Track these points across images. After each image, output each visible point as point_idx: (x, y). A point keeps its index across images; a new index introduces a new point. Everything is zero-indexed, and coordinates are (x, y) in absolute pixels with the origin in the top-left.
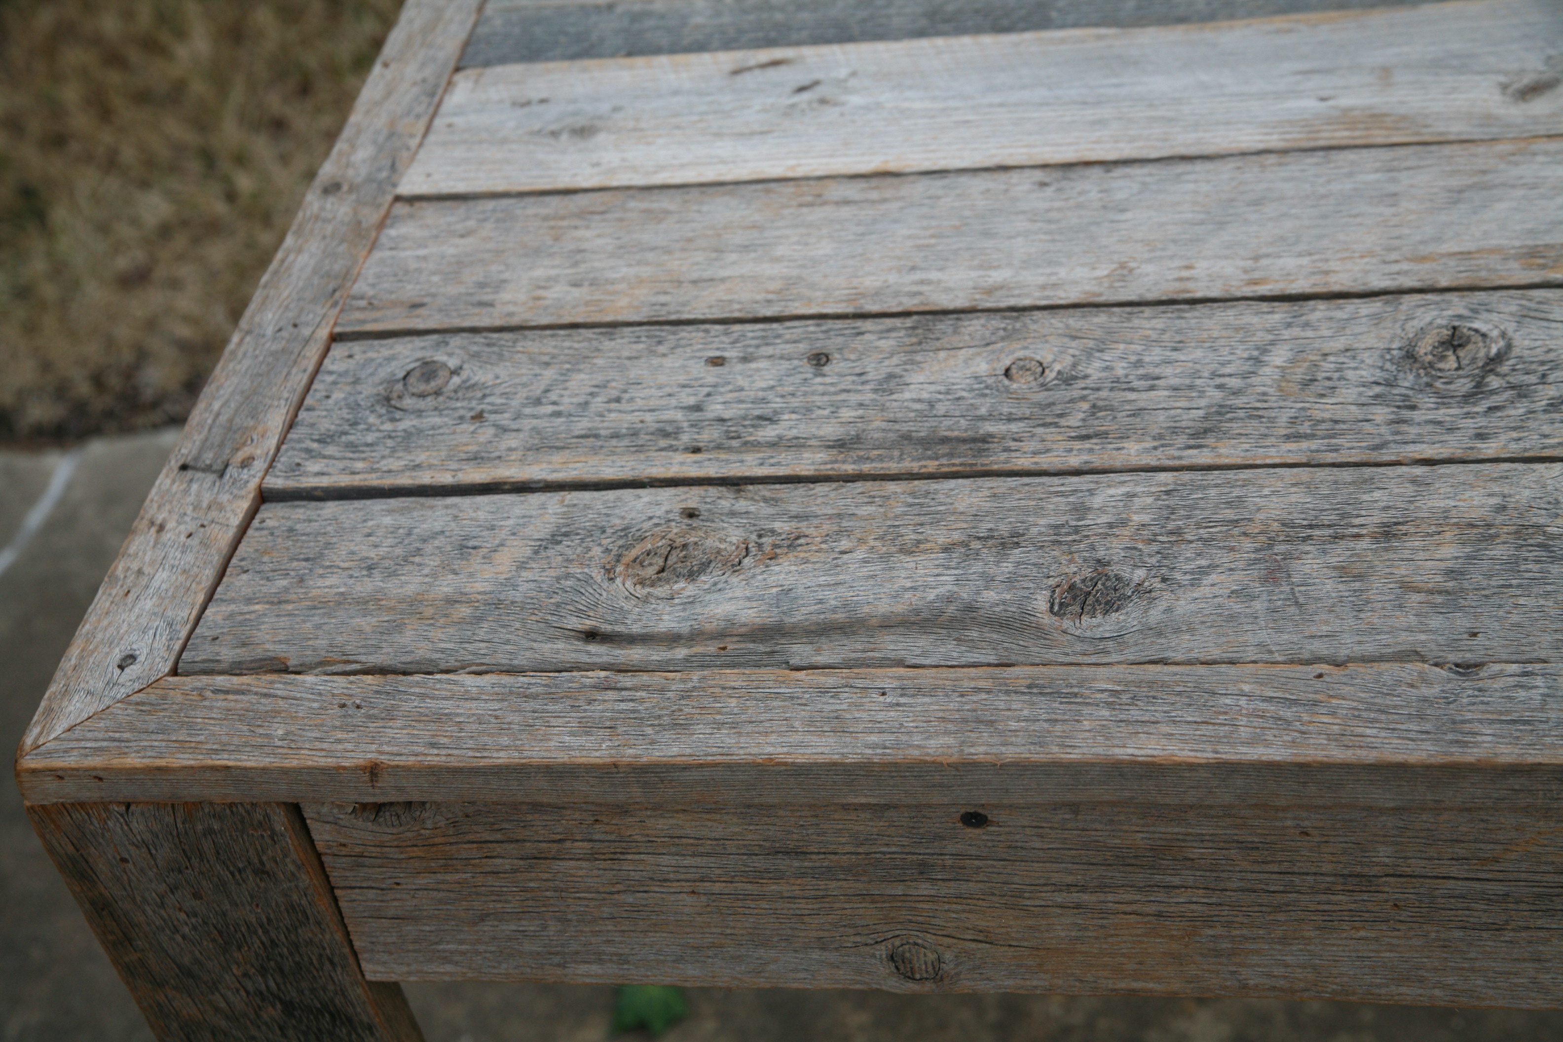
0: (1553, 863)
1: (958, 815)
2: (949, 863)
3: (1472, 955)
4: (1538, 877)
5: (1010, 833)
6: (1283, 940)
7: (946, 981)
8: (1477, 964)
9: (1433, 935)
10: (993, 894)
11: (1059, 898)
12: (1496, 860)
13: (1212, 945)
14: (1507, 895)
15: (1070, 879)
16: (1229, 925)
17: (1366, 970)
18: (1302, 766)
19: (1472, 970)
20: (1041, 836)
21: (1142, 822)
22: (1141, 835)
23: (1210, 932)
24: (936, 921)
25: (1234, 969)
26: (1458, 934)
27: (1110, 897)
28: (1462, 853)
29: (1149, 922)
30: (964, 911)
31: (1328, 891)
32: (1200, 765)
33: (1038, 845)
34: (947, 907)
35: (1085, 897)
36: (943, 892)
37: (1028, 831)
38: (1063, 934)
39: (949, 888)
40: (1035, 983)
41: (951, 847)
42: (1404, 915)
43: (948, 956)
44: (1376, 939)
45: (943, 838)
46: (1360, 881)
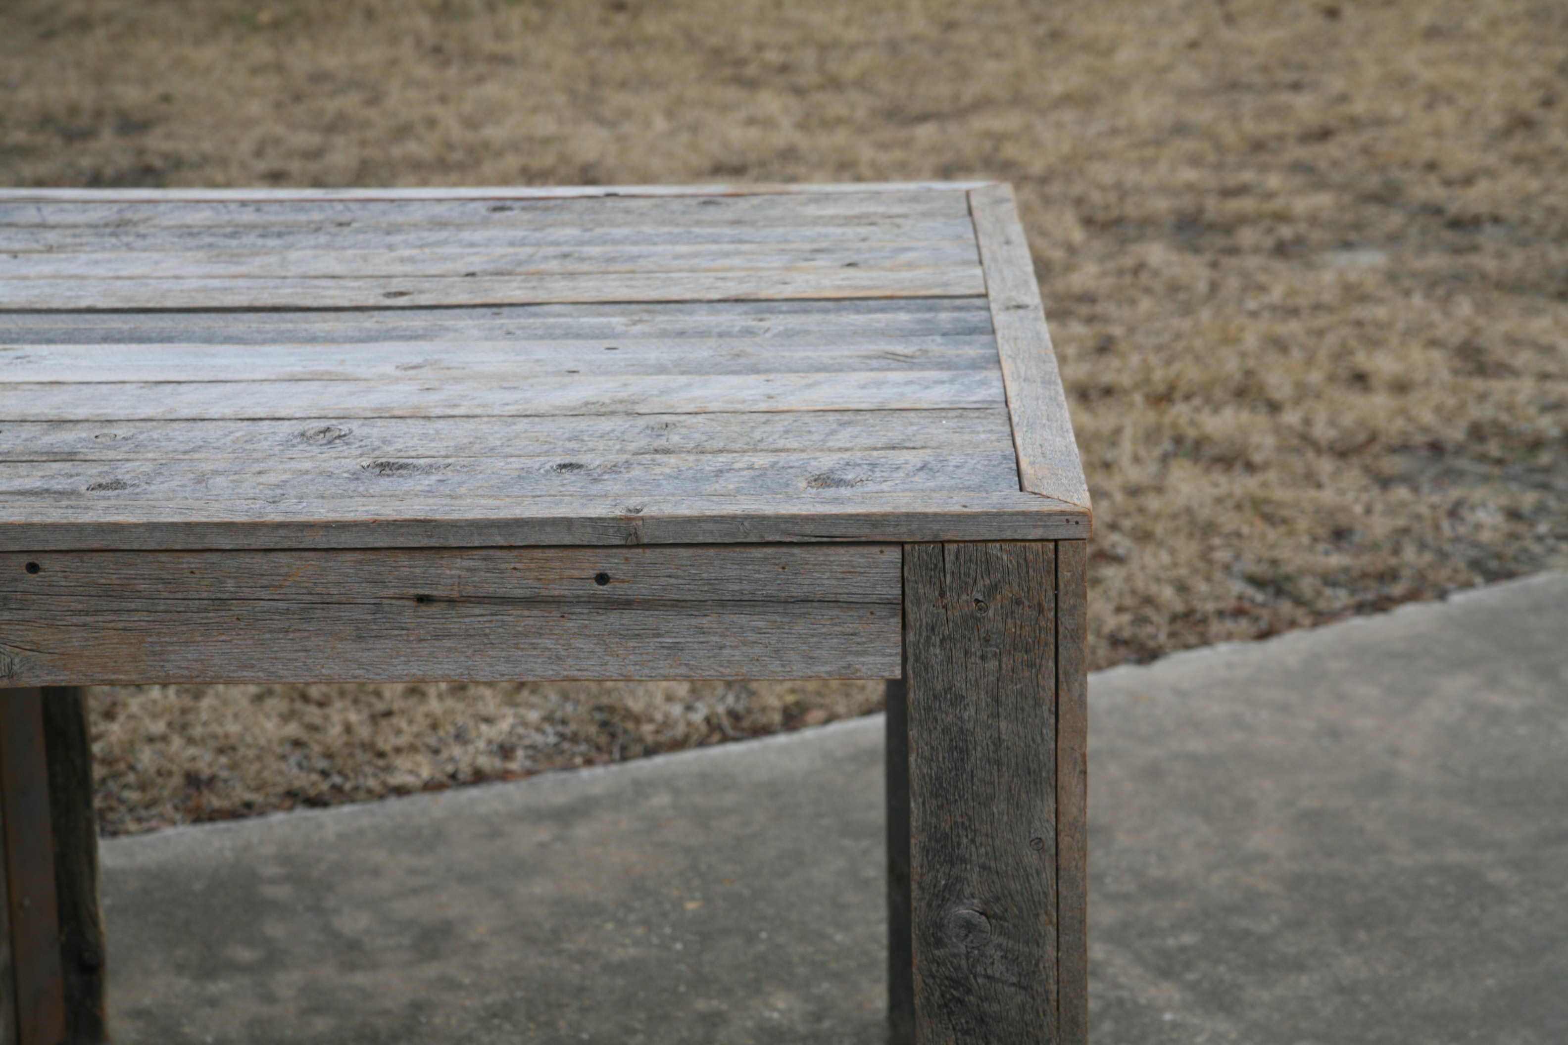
0: (306, 587)
1: (25, 564)
2: (19, 597)
3: (275, 649)
4: (300, 597)
5: (50, 576)
6: (186, 643)
7: (15, 678)
8: (278, 655)
9: (256, 637)
10: (41, 618)
11: (75, 620)
12: (281, 587)
13: (151, 649)
14: (288, 609)
15: (80, 607)
16: (159, 634)
17: (226, 662)
18: (188, 525)
19: (276, 658)
20: (65, 577)
21: (115, 567)
22: (116, 576)
23: (150, 640)
24: (11, 637)
25: (162, 664)
26: (268, 636)
27: (101, 618)
28: (265, 583)
29: (120, 635)
30: (26, 630)
31: (206, 610)
32: (139, 524)
33: (64, 584)
34: (17, 627)
35: (89, 619)
36: (16, 617)
37: (60, 574)
38: (77, 644)
39: (18, 614)
40: (61, 678)
41: (21, 586)
42: (242, 624)
43: (17, 660)
44: (230, 641)
45: (16, 580)
46: (220, 603)
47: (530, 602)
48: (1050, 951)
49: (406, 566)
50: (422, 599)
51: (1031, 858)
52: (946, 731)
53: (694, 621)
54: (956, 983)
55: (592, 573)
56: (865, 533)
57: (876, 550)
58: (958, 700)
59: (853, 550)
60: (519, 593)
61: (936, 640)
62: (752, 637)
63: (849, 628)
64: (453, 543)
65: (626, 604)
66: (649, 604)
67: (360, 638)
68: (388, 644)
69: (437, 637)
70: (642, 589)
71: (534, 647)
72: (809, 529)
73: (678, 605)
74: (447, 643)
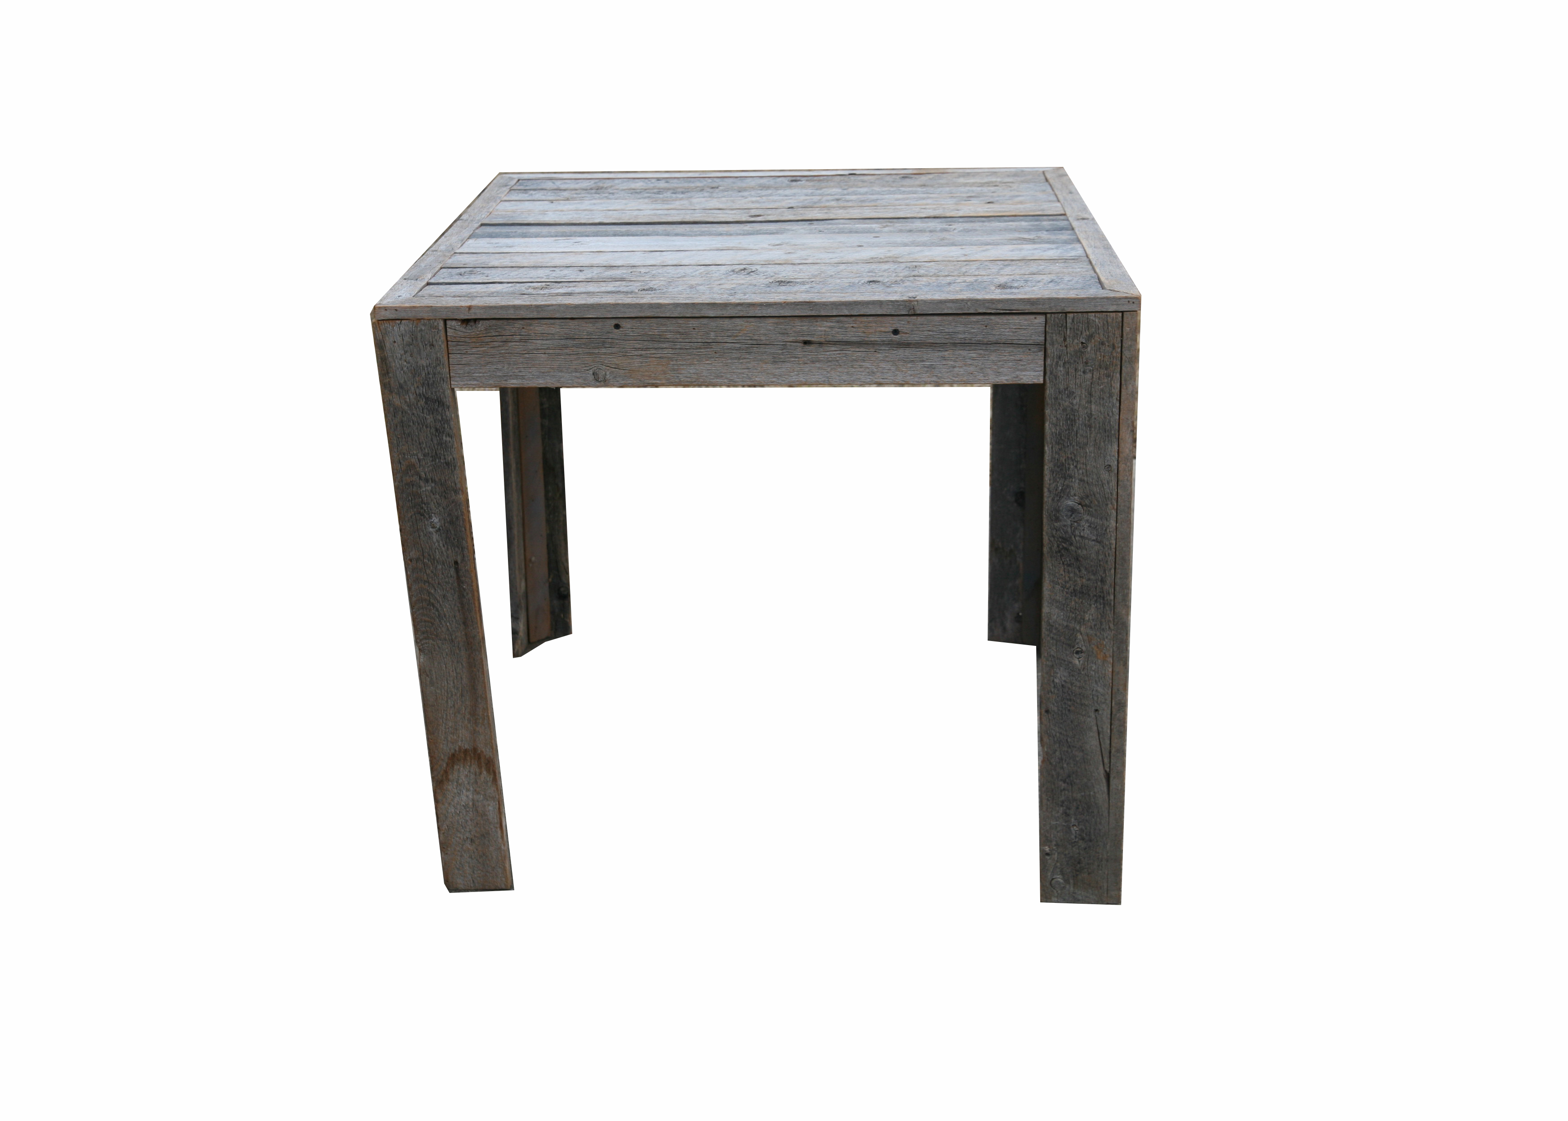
0: (749, 336)
1: (613, 325)
2: (610, 341)
3: (733, 368)
4: (746, 341)
5: (626, 331)
6: (690, 365)
7: (607, 382)
8: (734, 371)
9: (724, 362)
10: (620, 352)
11: (636, 353)
12: (737, 336)
13: (672, 368)
14: (740, 348)
15: (639, 346)
16: (676, 360)
17: (709, 374)
18: (693, 304)
19: (734, 373)
20: (632, 331)
21: (657, 326)
22: (657, 331)
23: (672, 363)
24: (606, 362)
25: (678, 375)
26: (730, 361)
27: (649, 352)
28: (730, 334)
29: (657, 360)
30: (613, 358)
31: (700, 348)
32: (670, 304)
33: (632, 334)
34: (609, 356)
35: (643, 352)
36: (608, 351)
37: (630, 330)
38: (637, 365)
39: (609, 350)
40: (629, 382)
41: (611, 336)
42: (717, 355)
43: (608, 373)
44: (711, 364)
45: (609, 333)
46: (707, 344)
47: (860, 344)
48: (1113, 523)
49: (798, 325)
50: (806, 343)
51: (1105, 475)
52: (1064, 410)
53: (940, 354)
54: (1065, 540)
55: (891, 329)
56: (1028, 308)
57: (1032, 317)
58: (1071, 394)
59: (1021, 317)
60: (854, 339)
61: (1061, 363)
62: (969, 362)
63: (1018, 357)
64: (823, 313)
65: (907, 345)
66: (919, 345)
67: (775, 362)
68: (789, 365)
69: (813, 362)
70: (915, 338)
71: (861, 367)
72: (1000, 306)
73: (933, 346)
74: (818, 365)
